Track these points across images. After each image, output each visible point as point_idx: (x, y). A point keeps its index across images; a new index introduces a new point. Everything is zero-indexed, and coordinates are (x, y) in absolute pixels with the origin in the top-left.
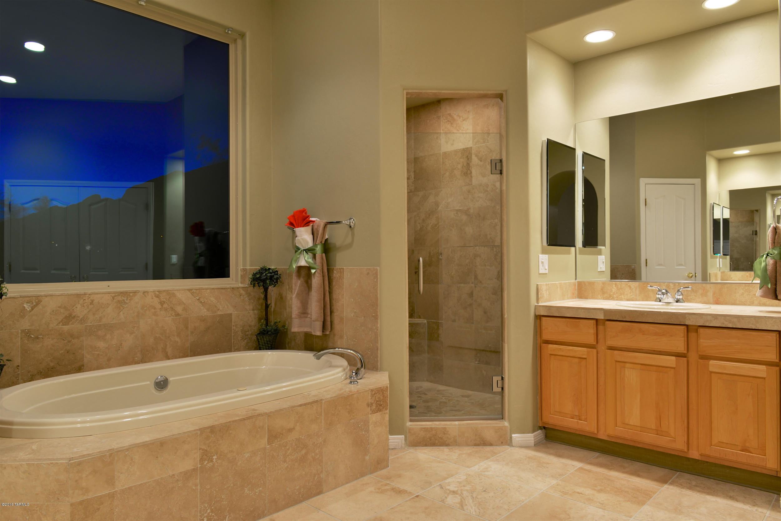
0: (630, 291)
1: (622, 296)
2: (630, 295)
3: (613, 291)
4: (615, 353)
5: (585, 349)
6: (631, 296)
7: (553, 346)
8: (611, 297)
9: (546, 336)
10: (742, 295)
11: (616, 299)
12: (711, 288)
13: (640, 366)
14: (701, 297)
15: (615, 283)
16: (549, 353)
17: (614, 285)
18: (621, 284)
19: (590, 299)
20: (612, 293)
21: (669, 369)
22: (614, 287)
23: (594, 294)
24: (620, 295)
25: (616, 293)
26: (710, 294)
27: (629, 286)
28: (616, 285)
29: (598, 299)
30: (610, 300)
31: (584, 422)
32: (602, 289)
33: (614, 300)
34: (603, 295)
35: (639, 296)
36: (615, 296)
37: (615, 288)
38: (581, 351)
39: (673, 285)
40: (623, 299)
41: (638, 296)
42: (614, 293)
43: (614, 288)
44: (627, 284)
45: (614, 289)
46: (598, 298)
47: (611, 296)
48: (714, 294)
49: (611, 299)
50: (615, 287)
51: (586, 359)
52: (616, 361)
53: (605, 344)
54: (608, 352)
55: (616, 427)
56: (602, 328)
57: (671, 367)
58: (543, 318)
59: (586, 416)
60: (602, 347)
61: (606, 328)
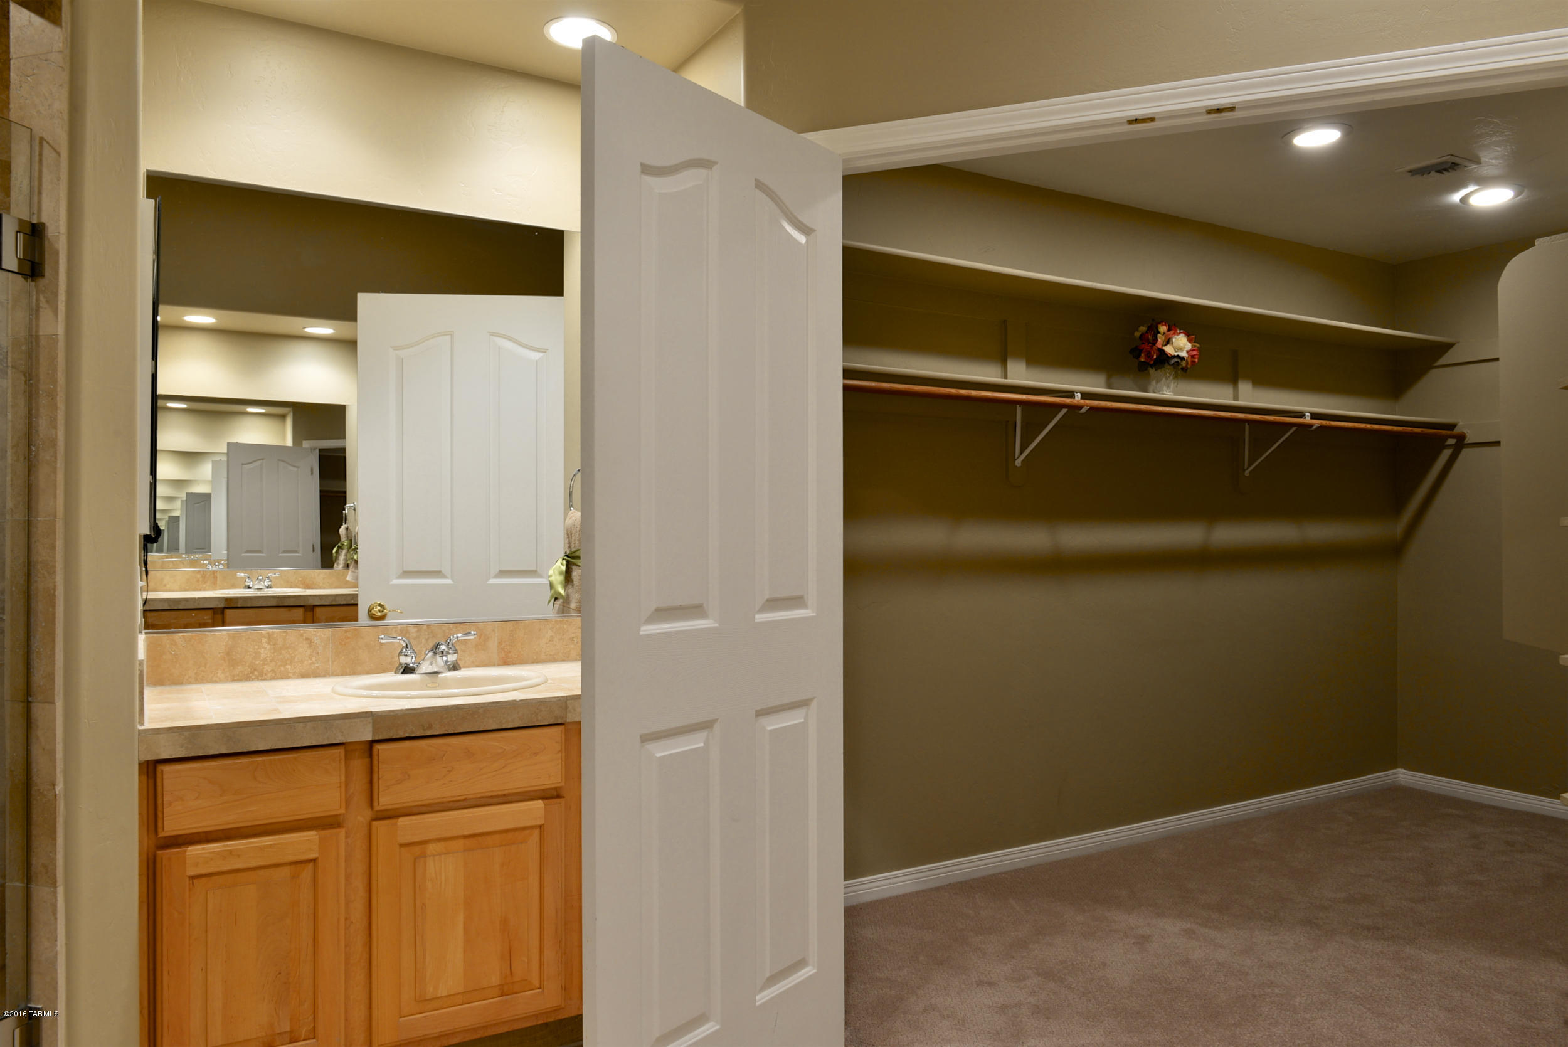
0: (309, 652)
1: (288, 667)
2: (310, 662)
3: (263, 656)
4: (399, 824)
5: (312, 835)
6: (313, 663)
7: (203, 849)
8: (256, 673)
9: (172, 825)
10: (550, 641)
11: (269, 675)
12: (493, 630)
13: (461, 842)
14: (474, 652)
15: (268, 633)
16: (187, 874)
17: (264, 640)
18: (284, 634)
19: (190, 683)
20: (257, 662)
21: (527, 832)
22: (265, 645)
23: (203, 668)
24: (280, 666)
25: (271, 661)
26: (493, 645)
27: (307, 639)
28: (270, 637)
29: (215, 682)
30: (253, 680)
32: (228, 654)
33: (265, 679)
34: (232, 668)
35: (333, 661)
36: (266, 668)
37: (268, 647)
38: (304, 843)
39: (416, 630)
40: (290, 675)
41: (330, 664)
42: (265, 660)
43: (265, 648)
44: (302, 635)
45: (265, 651)
46: (214, 679)
47: (255, 670)
48: (500, 643)
49: (257, 679)
50: (269, 644)
51: (315, 862)
52: (401, 845)
53: (371, 806)
54: (380, 826)
55: (401, 1017)
56: (359, 765)
57: (532, 827)
58: (167, 769)
59: (313, 1025)
60: (359, 817)
61: (375, 762)
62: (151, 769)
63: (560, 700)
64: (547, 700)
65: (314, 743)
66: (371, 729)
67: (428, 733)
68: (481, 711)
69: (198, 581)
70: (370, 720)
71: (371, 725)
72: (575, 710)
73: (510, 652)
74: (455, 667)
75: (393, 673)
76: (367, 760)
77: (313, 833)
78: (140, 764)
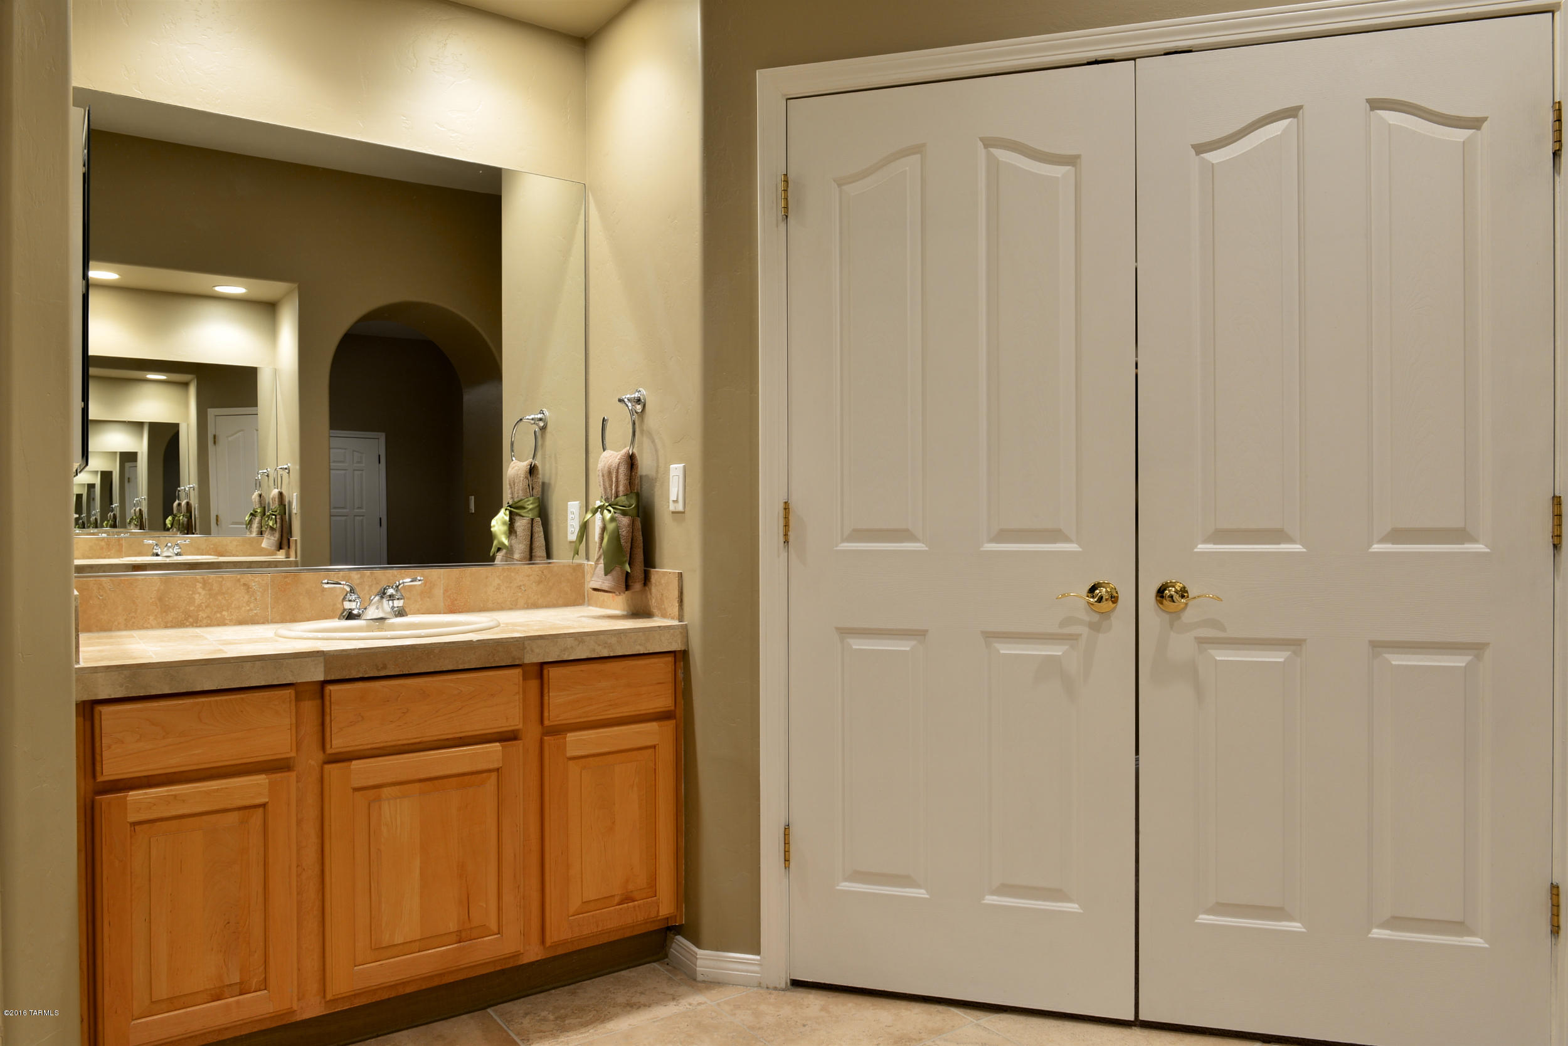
0: (247, 597)
1: (224, 613)
2: (248, 608)
3: (197, 602)
4: (352, 767)
5: (261, 779)
6: (251, 610)
7: (146, 794)
8: (191, 620)
9: (111, 769)
11: (205, 621)
12: (439, 578)
13: (417, 785)
14: (419, 600)
15: (203, 578)
16: (129, 820)
17: (199, 585)
18: (221, 579)
19: (119, 630)
20: (192, 608)
21: (484, 775)
22: (200, 590)
23: (133, 614)
24: (216, 613)
25: (206, 607)
26: (439, 592)
27: (244, 584)
28: (205, 583)
29: (147, 628)
30: (187, 626)
31: (259, 993)
32: (160, 599)
33: (200, 626)
34: (164, 614)
35: (272, 608)
36: (202, 614)
37: (203, 592)
38: (254, 787)
39: (359, 576)
40: (227, 622)
41: (269, 610)
42: (200, 606)
43: (199, 593)
44: (239, 580)
45: (201, 595)
46: (145, 626)
47: (189, 616)
48: (446, 591)
49: (192, 625)
50: (204, 589)
51: (264, 808)
52: (356, 790)
53: (323, 747)
54: (333, 770)
55: (355, 966)
56: (309, 707)
57: (490, 771)
58: (106, 710)
59: (264, 976)
60: (311, 759)
61: (327, 703)
62: (88, 710)
63: (517, 641)
64: (504, 641)
65: (263, 683)
66: (322, 669)
67: (383, 674)
68: (436, 651)
69: (102, 548)
70: (322, 659)
71: (323, 665)
72: (532, 651)
73: (456, 600)
74: (401, 613)
75: (337, 620)
76: (319, 702)
77: (263, 776)
78: (77, 705)
